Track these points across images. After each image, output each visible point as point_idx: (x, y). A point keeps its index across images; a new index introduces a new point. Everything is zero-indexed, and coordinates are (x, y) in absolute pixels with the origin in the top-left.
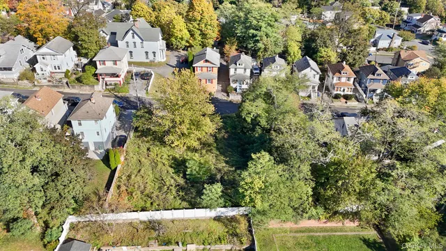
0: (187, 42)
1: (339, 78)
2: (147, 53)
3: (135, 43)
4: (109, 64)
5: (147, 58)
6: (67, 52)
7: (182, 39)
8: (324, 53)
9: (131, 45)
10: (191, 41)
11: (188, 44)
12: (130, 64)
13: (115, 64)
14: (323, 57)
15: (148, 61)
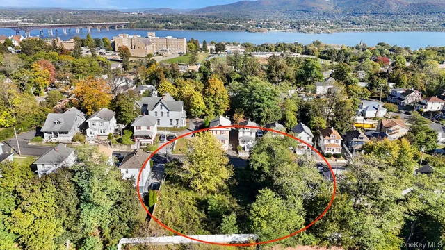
0: (203, 111)
1: (329, 140)
2: (171, 120)
3: (162, 112)
4: (144, 128)
5: (171, 124)
6: (111, 120)
7: (199, 109)
8: (316, 120)
9: (159, 114)
10: (206, 111)
11: (204, 113)
12: (159, 129)
13: (149, 128)
14: (315, 124)
15: (172, 126)
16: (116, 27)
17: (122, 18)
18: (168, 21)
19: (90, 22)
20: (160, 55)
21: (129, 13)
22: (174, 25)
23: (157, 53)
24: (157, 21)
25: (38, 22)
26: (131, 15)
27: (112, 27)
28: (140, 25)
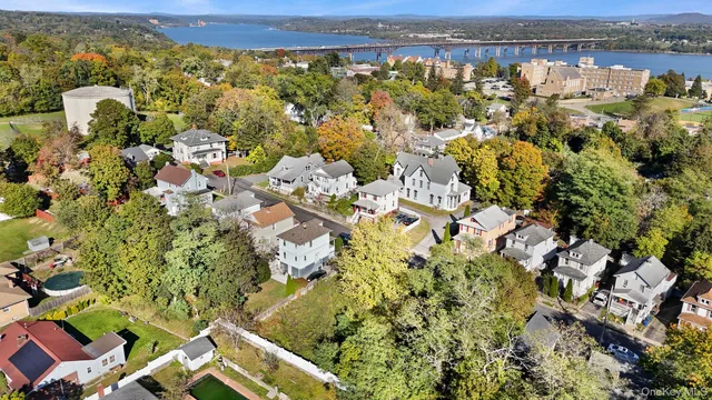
1: (694, 306)
2: (432, 196)
3: (421, 182)
4: (370, 197)
5: (431, 202)
6: (342, 178)
8: (697, 259)
10: (499, 194)
11: (495, 197)
13: (375, 199)
14: (693, 266)
15: (431, 206)
16: (580, 47)
17: (598, 32)
18: (683, 38)
19: (542, 38)
20: (588, 97)
21: (615, 23)
22: (694, 44)
23: (584, 93)
24: (659, 38)
25: (470, 38)
26: (617, 26)
27: (574, 46)
28: (625, 43)
